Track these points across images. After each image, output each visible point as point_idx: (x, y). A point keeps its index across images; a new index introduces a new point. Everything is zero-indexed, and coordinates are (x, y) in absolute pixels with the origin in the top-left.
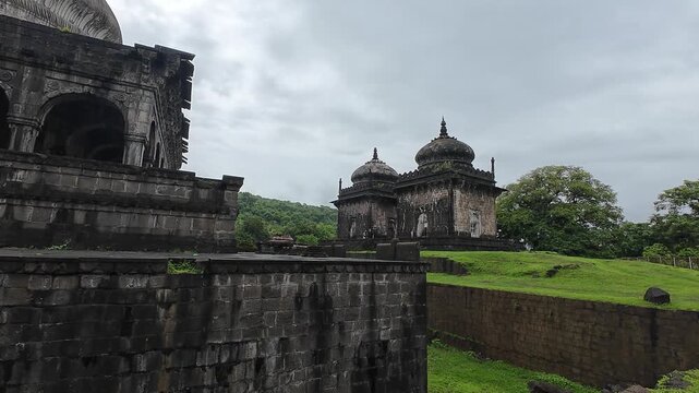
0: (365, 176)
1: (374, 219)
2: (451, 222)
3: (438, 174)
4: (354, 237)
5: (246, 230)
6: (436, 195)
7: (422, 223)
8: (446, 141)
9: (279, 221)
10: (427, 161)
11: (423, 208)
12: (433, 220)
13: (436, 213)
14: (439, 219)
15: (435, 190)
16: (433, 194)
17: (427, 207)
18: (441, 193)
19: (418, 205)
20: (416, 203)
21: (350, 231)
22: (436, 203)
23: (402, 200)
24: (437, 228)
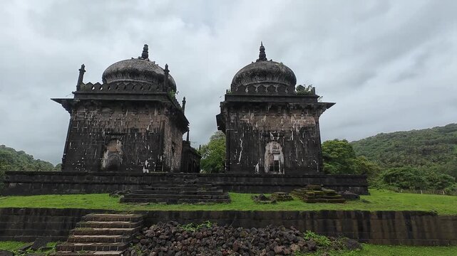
2: (321, 156)
4: (112, 168)
6: (296, 121)
7: (272, 154)
11: (275, 135)
12: (293, 152)
13: (298, 142)
14: (304, 151)
15: (295, 115)
16: (292, 119)
17: (282, 134)
18: (305, 120)
19: (266, 129)
20: (264, 127)
21: (102, 156)
22: (297, 131)
23: (237, 119)
24: (301, 163)
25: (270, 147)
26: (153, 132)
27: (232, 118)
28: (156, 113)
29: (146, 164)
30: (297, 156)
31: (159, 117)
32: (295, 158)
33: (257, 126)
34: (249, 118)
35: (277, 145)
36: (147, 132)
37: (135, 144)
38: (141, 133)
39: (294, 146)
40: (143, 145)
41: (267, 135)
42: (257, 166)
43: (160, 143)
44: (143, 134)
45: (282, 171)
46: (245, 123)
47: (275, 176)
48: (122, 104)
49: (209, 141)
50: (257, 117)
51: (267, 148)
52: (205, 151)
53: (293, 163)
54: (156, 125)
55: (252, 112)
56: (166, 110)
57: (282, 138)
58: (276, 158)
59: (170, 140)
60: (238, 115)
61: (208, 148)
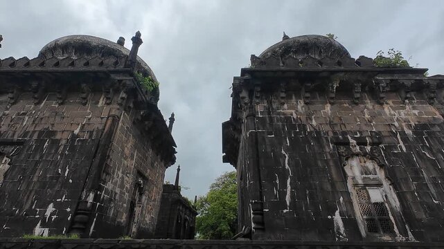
11: (361, 142)
13: (421, 156)
15: (390, 102)
16: (387, 110)
17: (377, 140)
18: (416, 112)
19: (337, 129)
20: (331, 124)
22: (409, 132)
23: (269, 111)
26: (86, 136)
27: (260, 108)
28: (101, 102)
29: (48, 213)
30: (433, 190)
31: (106, 109)
32: (429, 195)
33: (314, 123)
34: (295, 108)
35: (370, 165)
36: (74, 137)
37: (37, 163)
38: (59, 141)
39: (414, 165)
40: (56, 166)
41: (342, 143)
42: (337, 218)
43: (97, 161)
44: (63, 142)
45: (404, 233)
46: (288, 119)
47: (391, 246)
48: (34, 84)
49: (208, 191)
50: (312, 107)
51: (348, 171)
52: (202, 205)
54: (97, 124)
55: (298, 97)
56: (123, 95)
57: (378, 147)
58: (376, 195)
59: (131, 164)
60: (270, 103)
61: (206, 201)
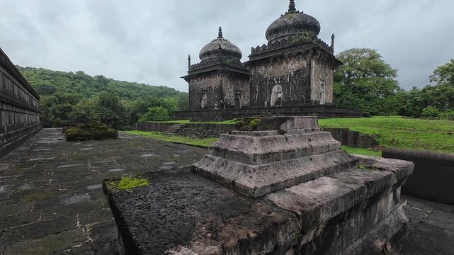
0: (215, 52)
1: (224, 91)
2: (308, 91)
3: (295, 45)
4: (205, 108)
5: (102, 103)
6: (292, 66)
7: (277, 93)
8: (294, 16)
9: (129, 97)
10: (281, 34)
11: (277, 80)
12: (289, 90)
13: (292, 83)
14: (295, 89)
15: (292, 62)
16: (289, 65)
17: (282, 78)
18: (298, 65)
20: (271, 75)
21: (201, 102)
22: (292, 74)
23: (255, 72)
24: (294, 97)
25: (275, 89)
26: (217, 87)
27: (252, 72)
28: (217, 76)
29: (216, 105)
30: (291, 93)
32: (289, 95)
33: (266, 75)
34: (261, 70)
35: (279, 87)
36: (215, 88)
37: (211, 95)
38: (213, 89)
39: (289, 86)
40: (214, 95)
41: (272, 81)
42: (266, 103)
43: (220, 93)
46: (259, 74)
47: (279, 108)
48: (204, 74)
50: (266, 69)
51: (273, 90)
53: (288, 99)
54: (218, 83)
55: (263, 65)
57: (282, 81)
58: (280, 95)
60: (255, 69)
